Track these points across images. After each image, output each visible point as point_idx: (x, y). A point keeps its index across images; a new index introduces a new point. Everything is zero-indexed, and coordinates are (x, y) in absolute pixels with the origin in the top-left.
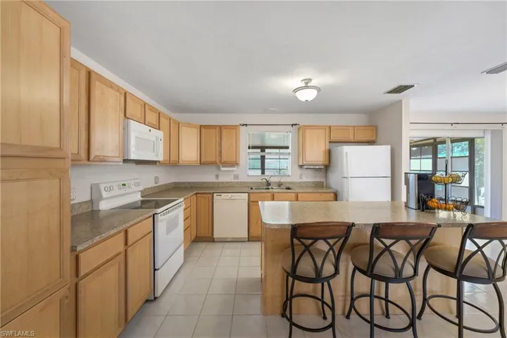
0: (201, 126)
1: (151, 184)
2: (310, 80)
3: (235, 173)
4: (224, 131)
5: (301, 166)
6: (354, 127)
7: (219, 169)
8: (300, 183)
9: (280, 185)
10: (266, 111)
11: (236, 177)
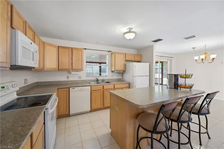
0: (58, 47)
1: (23, 85)
2: (132, 29)
3: (79, 75)
4: (74, 51)
5: (112, 72)
6: (134, 55)
7: (70, 73)
8: (112, 79)
9: (103, 81)
10: (97, 43)
11: (80, 77)
